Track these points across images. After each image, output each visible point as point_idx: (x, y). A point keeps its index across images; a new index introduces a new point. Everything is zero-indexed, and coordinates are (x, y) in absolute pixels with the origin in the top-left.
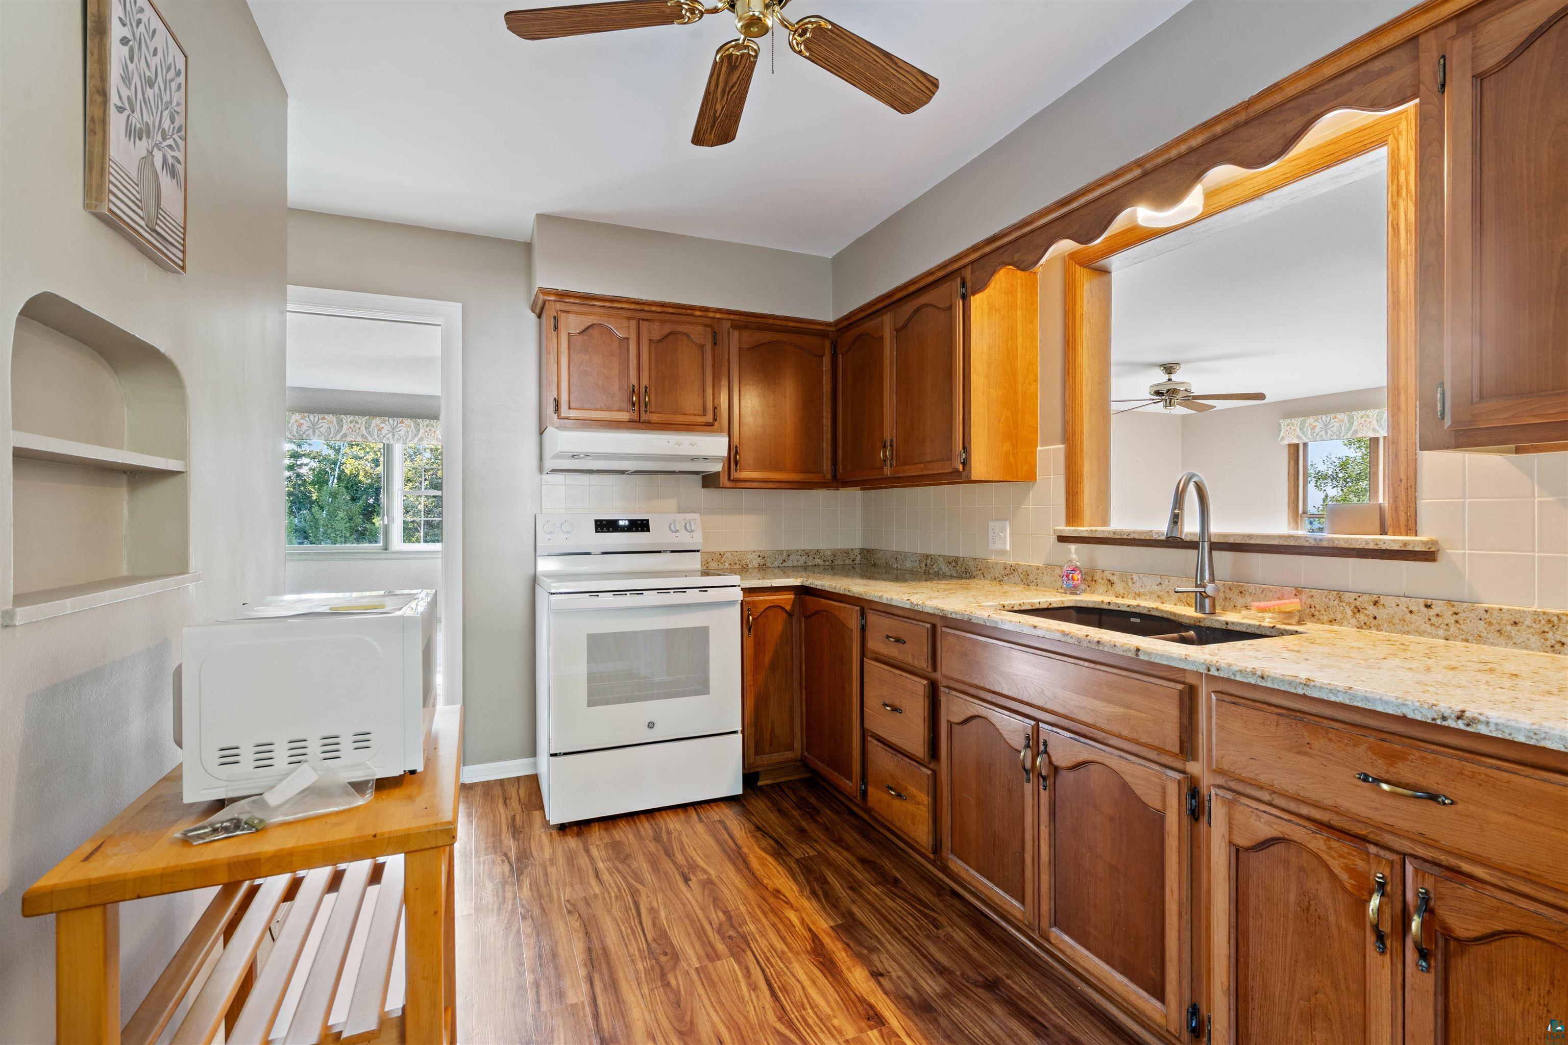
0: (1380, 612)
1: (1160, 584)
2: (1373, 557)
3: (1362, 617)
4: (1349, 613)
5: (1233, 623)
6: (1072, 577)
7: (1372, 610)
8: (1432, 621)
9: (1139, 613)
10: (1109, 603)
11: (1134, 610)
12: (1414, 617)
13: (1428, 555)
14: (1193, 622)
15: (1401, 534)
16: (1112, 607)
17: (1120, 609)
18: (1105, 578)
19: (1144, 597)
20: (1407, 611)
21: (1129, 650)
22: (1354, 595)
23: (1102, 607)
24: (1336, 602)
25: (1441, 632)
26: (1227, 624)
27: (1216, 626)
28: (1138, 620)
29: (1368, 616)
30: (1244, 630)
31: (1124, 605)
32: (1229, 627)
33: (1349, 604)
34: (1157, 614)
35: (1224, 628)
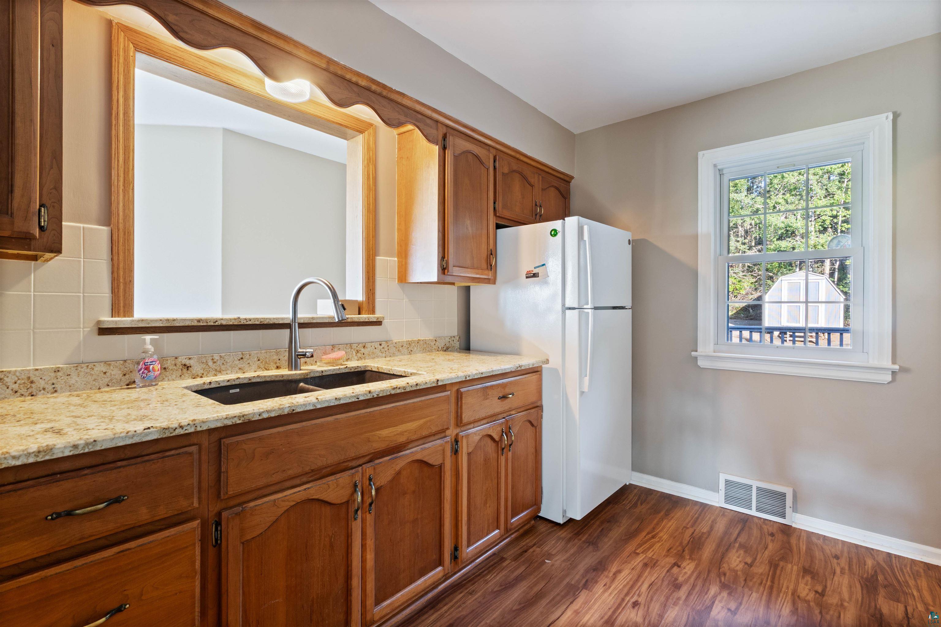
0: (366, 351)
1: (242, 358)
2: (362, 325)
3: (359, 355)
4: (354, 353)
5: (325, 371)
6: (153, 368)
7: (363, 350)
8: (382, 351)
9: (239, 384)
10: (210, 383)
11: (234, 383)
12: (376, 350)
13: (378, 323)
14: (303, 377)
15: (370, 314)
16: (213, 386)
17: (220, 385)
18: (179, 364)
19: (225, 372)
20: (374, 348)
21: (434, 382)
22: (356, 345)
23: (204, 388)
24: (349, 350)
25: (384, 355)
26: (322, 372)
27: (317, 375)
28: (238, 390)
29: (361, 353)
30: (331, 373)
31: (224, 381)
32: (324, 374)
33: (355, 349)
34: (258, 380)
35: (321, 375)
